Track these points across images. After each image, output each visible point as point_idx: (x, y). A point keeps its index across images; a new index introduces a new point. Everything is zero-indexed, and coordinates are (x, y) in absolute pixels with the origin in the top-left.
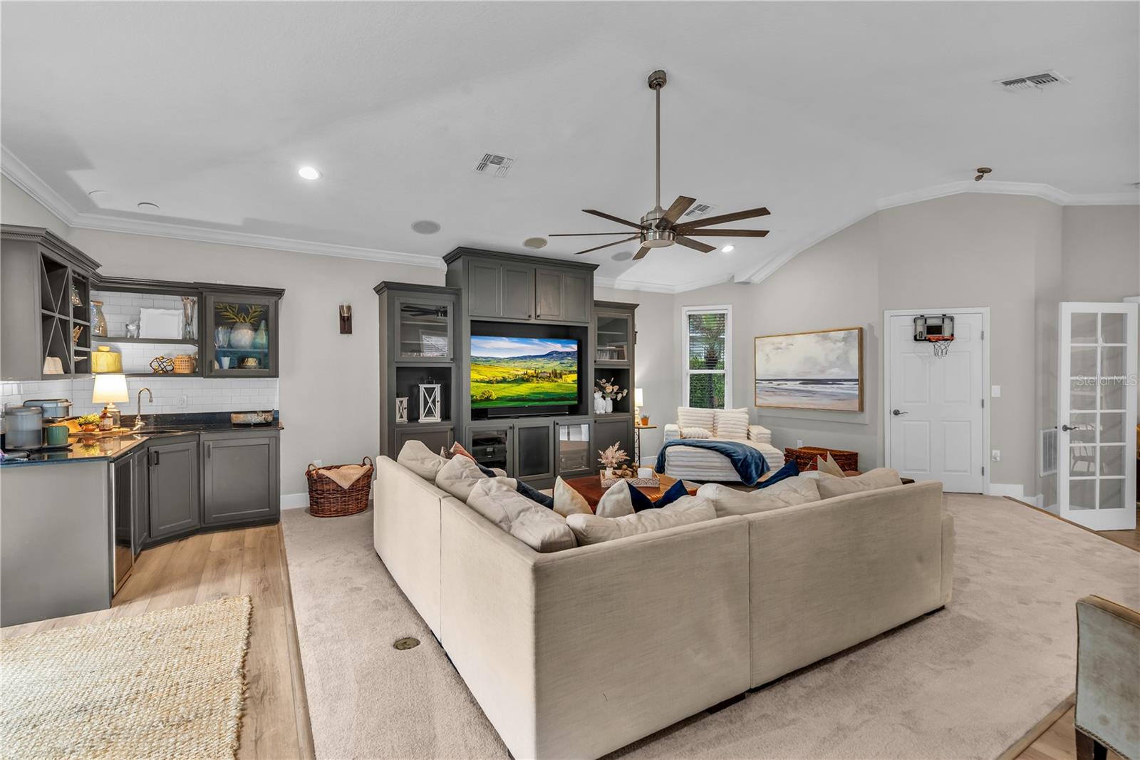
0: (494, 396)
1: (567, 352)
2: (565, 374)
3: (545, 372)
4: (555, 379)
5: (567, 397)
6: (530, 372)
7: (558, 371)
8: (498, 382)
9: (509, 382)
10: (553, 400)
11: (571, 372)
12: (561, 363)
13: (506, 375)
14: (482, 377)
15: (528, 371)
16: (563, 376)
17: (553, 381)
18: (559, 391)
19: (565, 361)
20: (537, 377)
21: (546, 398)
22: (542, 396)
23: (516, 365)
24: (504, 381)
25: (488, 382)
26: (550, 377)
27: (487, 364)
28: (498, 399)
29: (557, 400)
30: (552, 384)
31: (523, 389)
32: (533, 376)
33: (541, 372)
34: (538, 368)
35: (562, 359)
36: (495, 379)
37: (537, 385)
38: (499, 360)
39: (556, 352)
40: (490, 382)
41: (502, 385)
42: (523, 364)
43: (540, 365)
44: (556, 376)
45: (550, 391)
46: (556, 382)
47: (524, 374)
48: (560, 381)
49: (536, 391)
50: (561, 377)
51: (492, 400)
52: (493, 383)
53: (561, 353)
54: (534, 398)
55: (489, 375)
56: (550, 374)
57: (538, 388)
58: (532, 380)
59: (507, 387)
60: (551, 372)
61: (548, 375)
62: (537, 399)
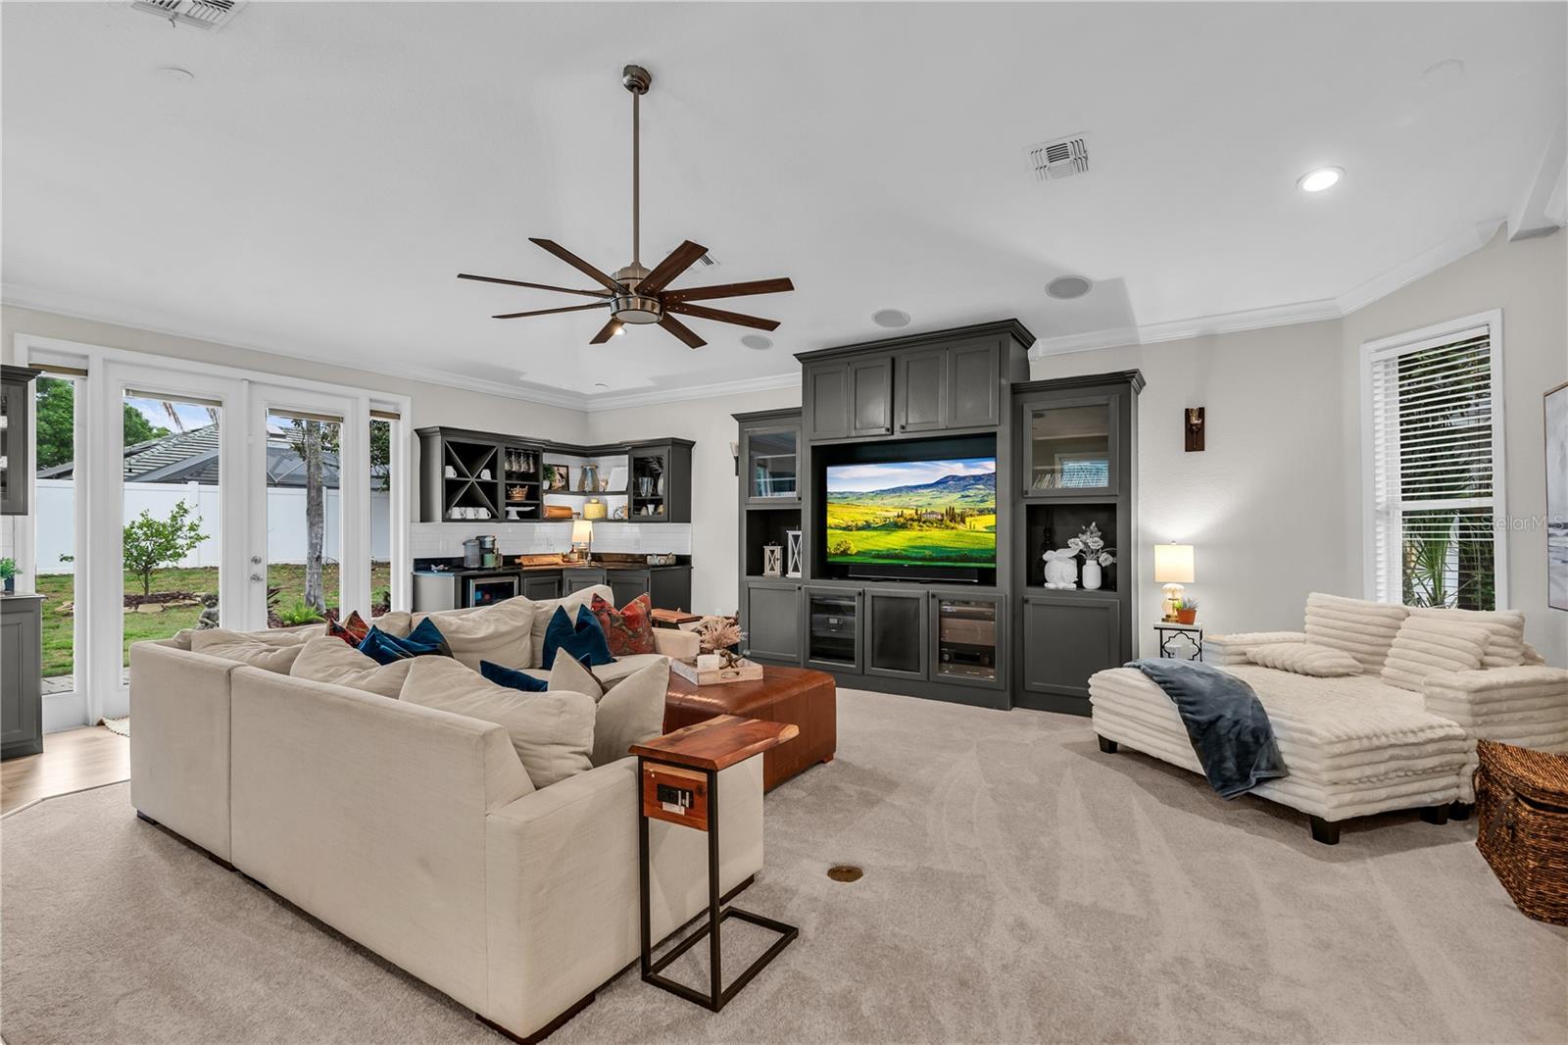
0: (854, 550)
1: (974, 476)
2: (971, 515)
3: (932, 513)
4: (952, 525)
5: (975, 555)
6: (907, 512)
7: (957, 511)
8: (859, 529)
9: (875, 529)
10: (948, 559)
11: (982, 512)
12: (963, 496)
13: (870, 518)
14: (836, 521)
15: (905, 511)
16: (968, 520)
17: (947, 527)
18: (959, 545)
19: (971, 493)
20: (919, 520)
21: (934, 555)
22: (927, 553)
23: (885, 501)
24: (867, 527)
25: (844, 529)
26: (942, 520)
27: (845, 502)
28: (858, 553)
29: (955, 561)
30: (949, 532)
31: (897, 541)
32: (912, 520)
33: (927, 513)
34: (921, 506)
35: (965, 488)
36: (854, 524)
37: (920, 534)
38: (860, 496)
39: (954, 477)
40: (848, 528)
41: (865, 534)
42: (896, 500)
43: (924, 500)
44: (953, 519)
45: (943, 543)
46: (952, 528)
47: (898, 516)
48: (961, 527)
49: (919, 543)
50: (963, 521)
51: (851, 555)
52: (851, 530)
53: (964, 478)
54: (914, 555)
55: (846, 518)
56: (942, 515)
57: (921, 538)
58: (911, 525)
59: (872, 537)
60: (945, 512)
61: (940, 517)
62: (920, 555)
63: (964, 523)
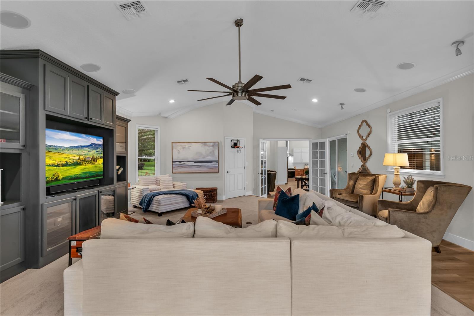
0: (61, 177)
2: (98, 159)
4: (94, 162)
6: (82, 157)
7: (95, 157)
8: (64, 165)
9: (70, 165)
10: (93, 177)
12: (97, 151)
13: (68, 160)
14: (53, 162)
15: (80, 157)
16: (98, 160)
18: (96, 170)
20: (85, 161)
22: (87, 174)
23: (73, 152)
24: (67, 165)
26: (91, 161)
27: (56, 151)
28: (63, 179)
29: (95, 177)
30: (92, 165)
31: (77, 171)
32: (83, 161)
33: (87, 158)
34: (85, 155)
36: (61, 163)
37: (86, 166)
38: (64, 148)
39: (94, 143)
40: (58, 166)
41: (66, 168)
42: (76, 152)
43: (87, 152)
45: (91, 170)
46: (94, 164)
47: (78, 159)
48: (96, 163)
49: (84, 171)
50: (96, 161)
51: (59, 180)
52: (59, 167)
53: (96, 144)
54: (83, 176)
55: (57, 160)
56: (91, 159)
57: (85, 168)
58: (82, 163)
59: (69, 169)
60: (92, 157)
61: (90, 160)
62: (85, 176)
63: (97, 162)
